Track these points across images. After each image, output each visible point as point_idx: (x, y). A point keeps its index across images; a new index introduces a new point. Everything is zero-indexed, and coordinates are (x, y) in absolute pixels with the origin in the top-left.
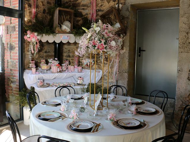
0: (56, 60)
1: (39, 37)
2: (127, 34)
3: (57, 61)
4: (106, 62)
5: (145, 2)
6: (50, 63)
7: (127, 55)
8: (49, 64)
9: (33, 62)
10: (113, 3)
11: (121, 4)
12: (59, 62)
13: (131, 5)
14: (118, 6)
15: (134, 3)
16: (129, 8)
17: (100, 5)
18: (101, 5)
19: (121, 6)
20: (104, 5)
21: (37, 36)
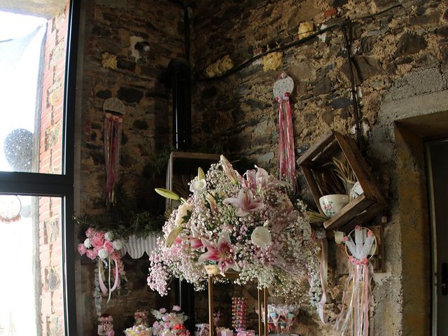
0: (177, 312)
1: (117, 245)
2: (393, 217)
3: (181, 315)
4: (333, 315)
5: (436, 111)
6: (159, 320)
7: (396, 289)
8: (156, 324)
9: (107, 319)
10: (343, 121)
11: (367, 121)
12: (186, 318)
13: (397, 123)
14: (359, 130)
15: (404, 116)
16: (392, 134)
17: (305, 132)
18: (309, 134)
19: (365, 127)
20: (317, 132)
21: (112, 241)
